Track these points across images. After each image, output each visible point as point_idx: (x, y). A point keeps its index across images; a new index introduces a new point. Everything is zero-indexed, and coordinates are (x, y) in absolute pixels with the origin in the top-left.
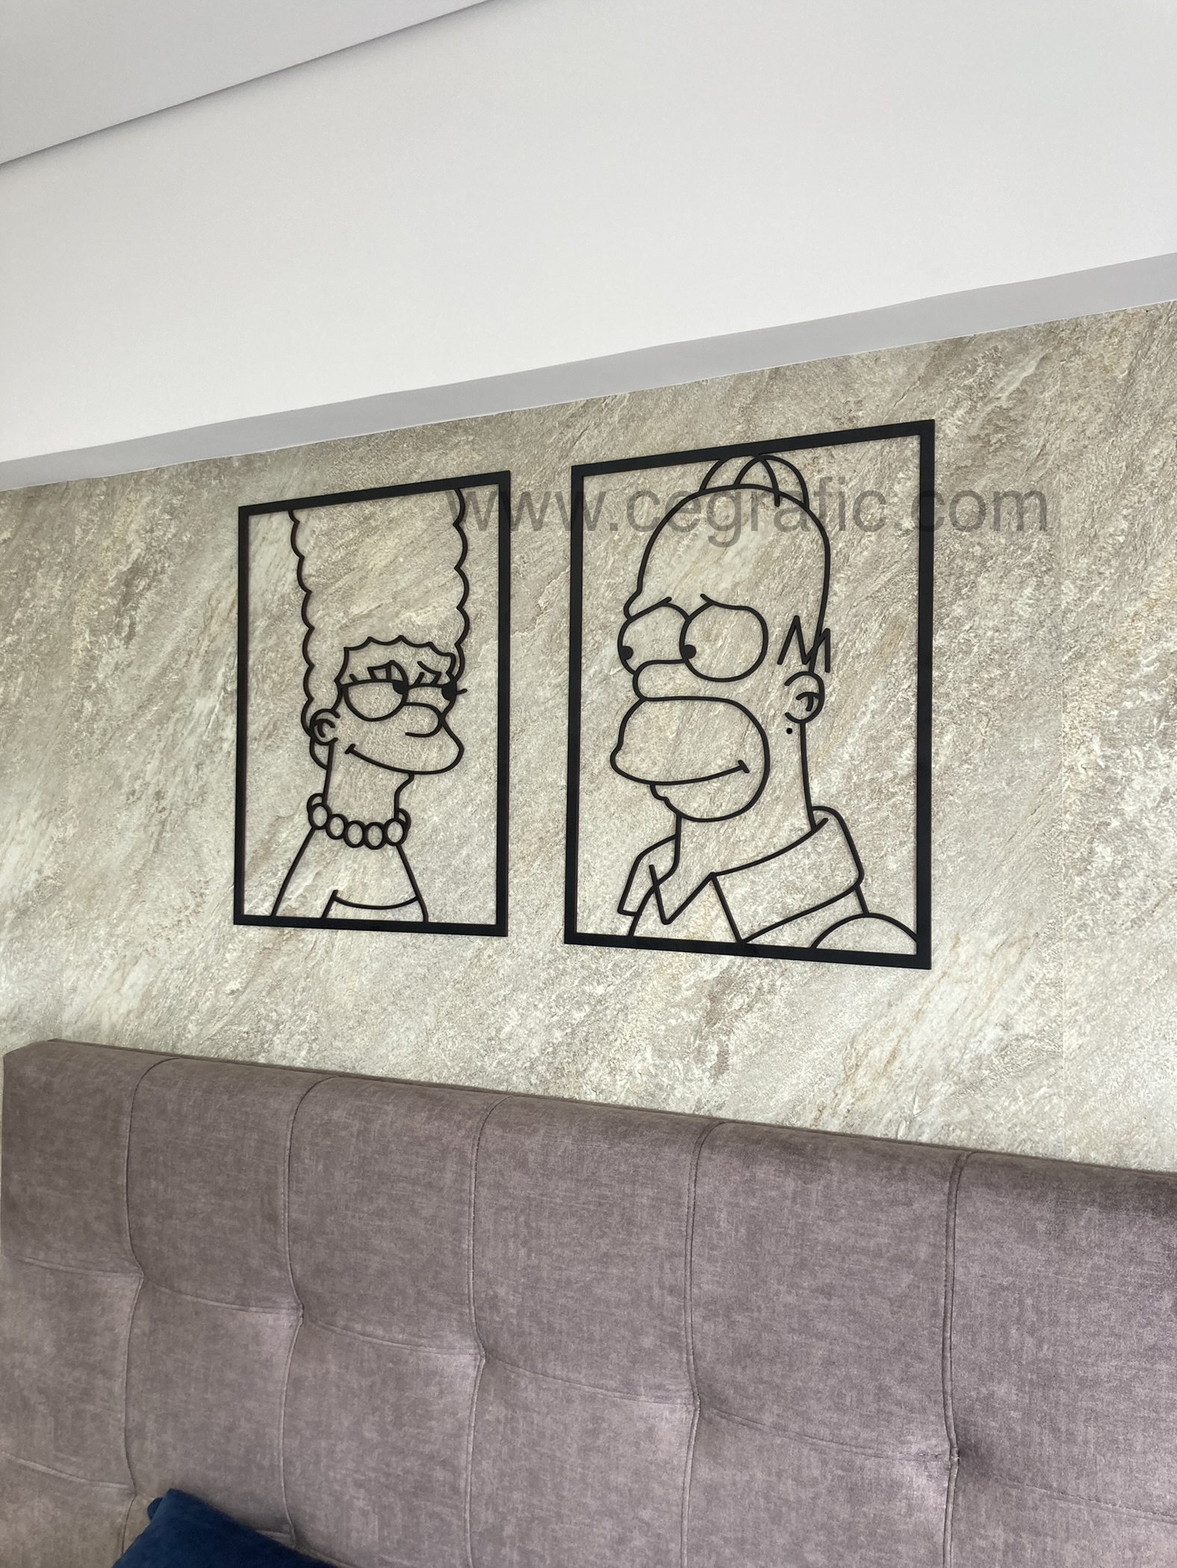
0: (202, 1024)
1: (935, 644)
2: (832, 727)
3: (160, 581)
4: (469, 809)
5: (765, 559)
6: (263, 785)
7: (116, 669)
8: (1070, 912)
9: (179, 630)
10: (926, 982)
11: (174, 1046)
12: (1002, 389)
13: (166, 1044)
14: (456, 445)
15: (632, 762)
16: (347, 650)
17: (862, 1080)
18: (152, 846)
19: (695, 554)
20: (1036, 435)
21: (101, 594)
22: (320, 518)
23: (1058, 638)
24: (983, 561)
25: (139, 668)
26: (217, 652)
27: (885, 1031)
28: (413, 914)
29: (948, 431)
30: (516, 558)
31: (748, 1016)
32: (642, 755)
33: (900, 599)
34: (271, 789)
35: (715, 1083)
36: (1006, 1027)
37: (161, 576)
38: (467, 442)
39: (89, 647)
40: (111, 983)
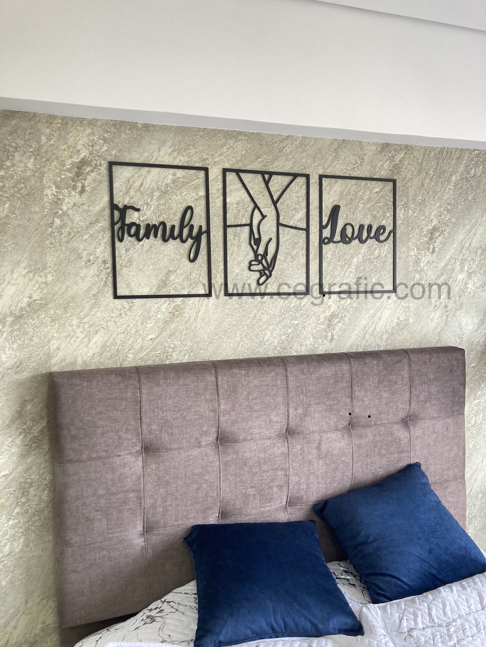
0: (135, 354)
6: (161, 258)
7: (74, 205)
12: (397, 159)
17: (367, 337)
18: (102, 284)
21: (61, 170)
25: (89, 206)
27: (372, 324)
31: (339, 324)
35: (330, 344)
39: (55, 193)
40: (82, 343)
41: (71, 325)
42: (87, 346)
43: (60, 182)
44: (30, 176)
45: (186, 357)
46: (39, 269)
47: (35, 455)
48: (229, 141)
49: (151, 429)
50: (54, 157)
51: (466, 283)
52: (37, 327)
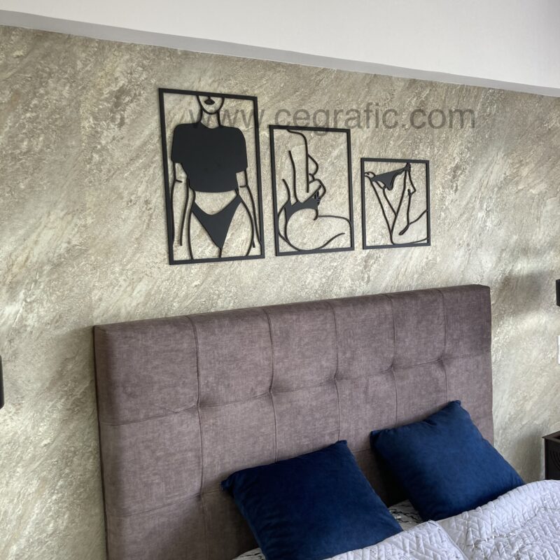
18: (145, 226)
35: (367, 286)
39: (93, 126)
40: (125, 292)
41: (113, 273)
42: (130, 295)
43: (98, 113)
44: (66, 106)
45: (231, 304)
46: (77, 210)
47: (78, 420)
48: (268, 73)
49: (208, 382)
50: (91, 84)
51: (485, 222)
52: (78, 276)
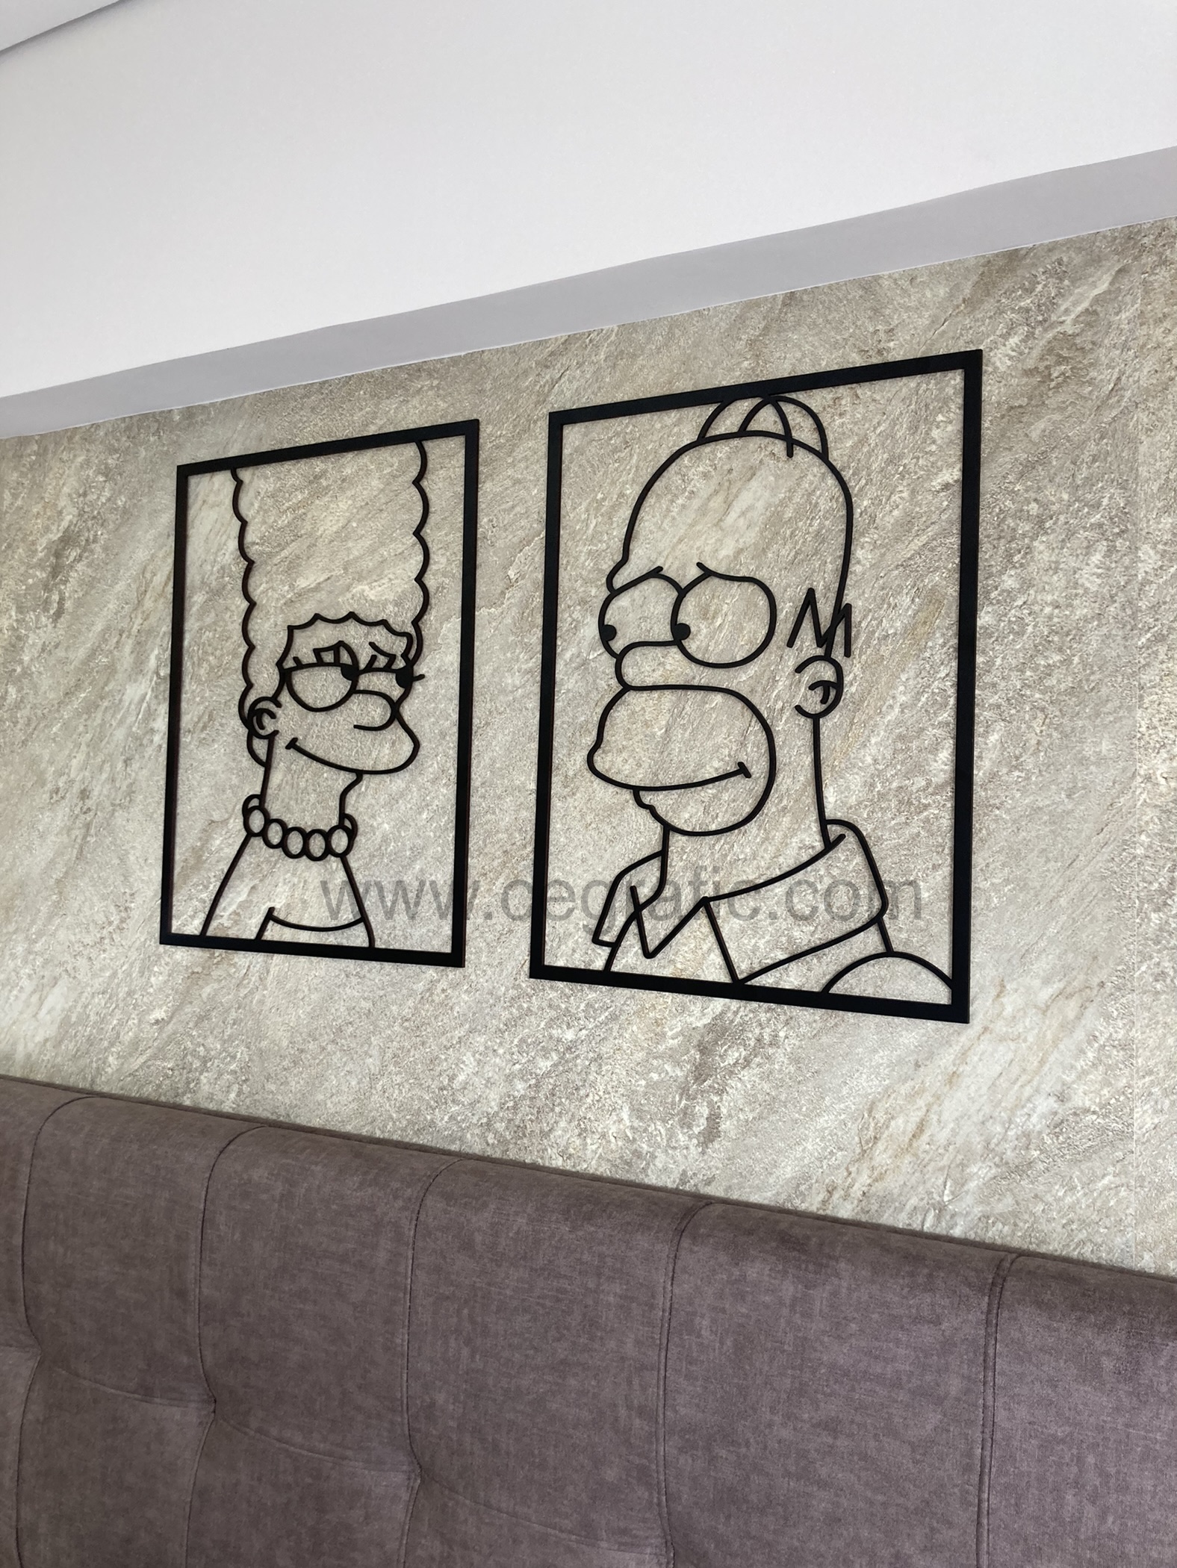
0: (124, 1057)
1: (979, 622)
2: (852, 723)
3: (92, 552)
4: (424, 816)
5: (774, 521)
6: (196, 784)
7: (43, 650)
8: (1145, 957)
9: (111, 606)
10: (963, 1039)
11: (93, 1081)
12: (1067, 311)
13: (84, 1078)
14: (419, 391)
15: (613, 762)
16: (291, 629)
17: (882, 1156)
18: (75, 851)
19: (691, 516)
20: (1109, 366)
21: (29, 566)
22: (266, 478)
23: (1134, 616)
24: (1040, 522)
25: (67, 649)
26: (149, 632)
27: (911, 1097)
28: (357, 938)
29: (998, 363)
30: (483, 521)
31: (745, 1072)
32: (625, 755)
33: (938, 568)
34: (204, 789)
35: (703, 1153)
36: (1062, 1098)
37: (93, 546)
38: (432, 388)
39: (15, 625)
40: (28, 1006)
41: (13, 956)
42: (35, 1016)
43: (25, 595)
50: (20, 536)
